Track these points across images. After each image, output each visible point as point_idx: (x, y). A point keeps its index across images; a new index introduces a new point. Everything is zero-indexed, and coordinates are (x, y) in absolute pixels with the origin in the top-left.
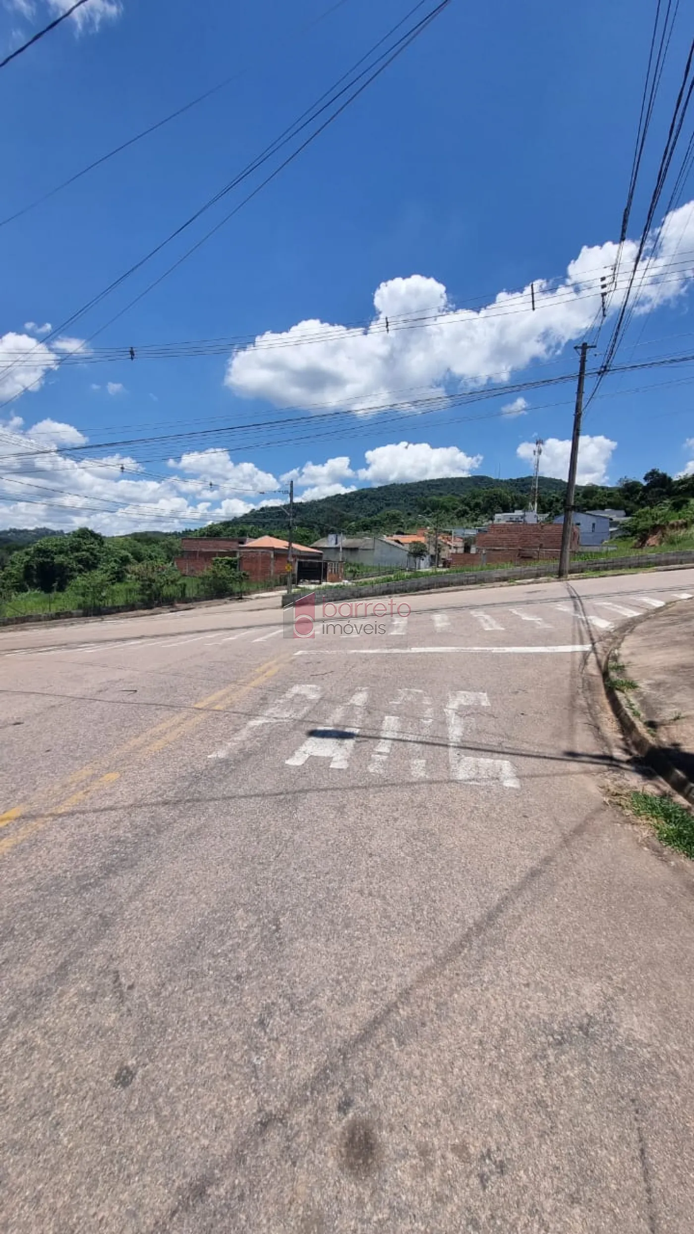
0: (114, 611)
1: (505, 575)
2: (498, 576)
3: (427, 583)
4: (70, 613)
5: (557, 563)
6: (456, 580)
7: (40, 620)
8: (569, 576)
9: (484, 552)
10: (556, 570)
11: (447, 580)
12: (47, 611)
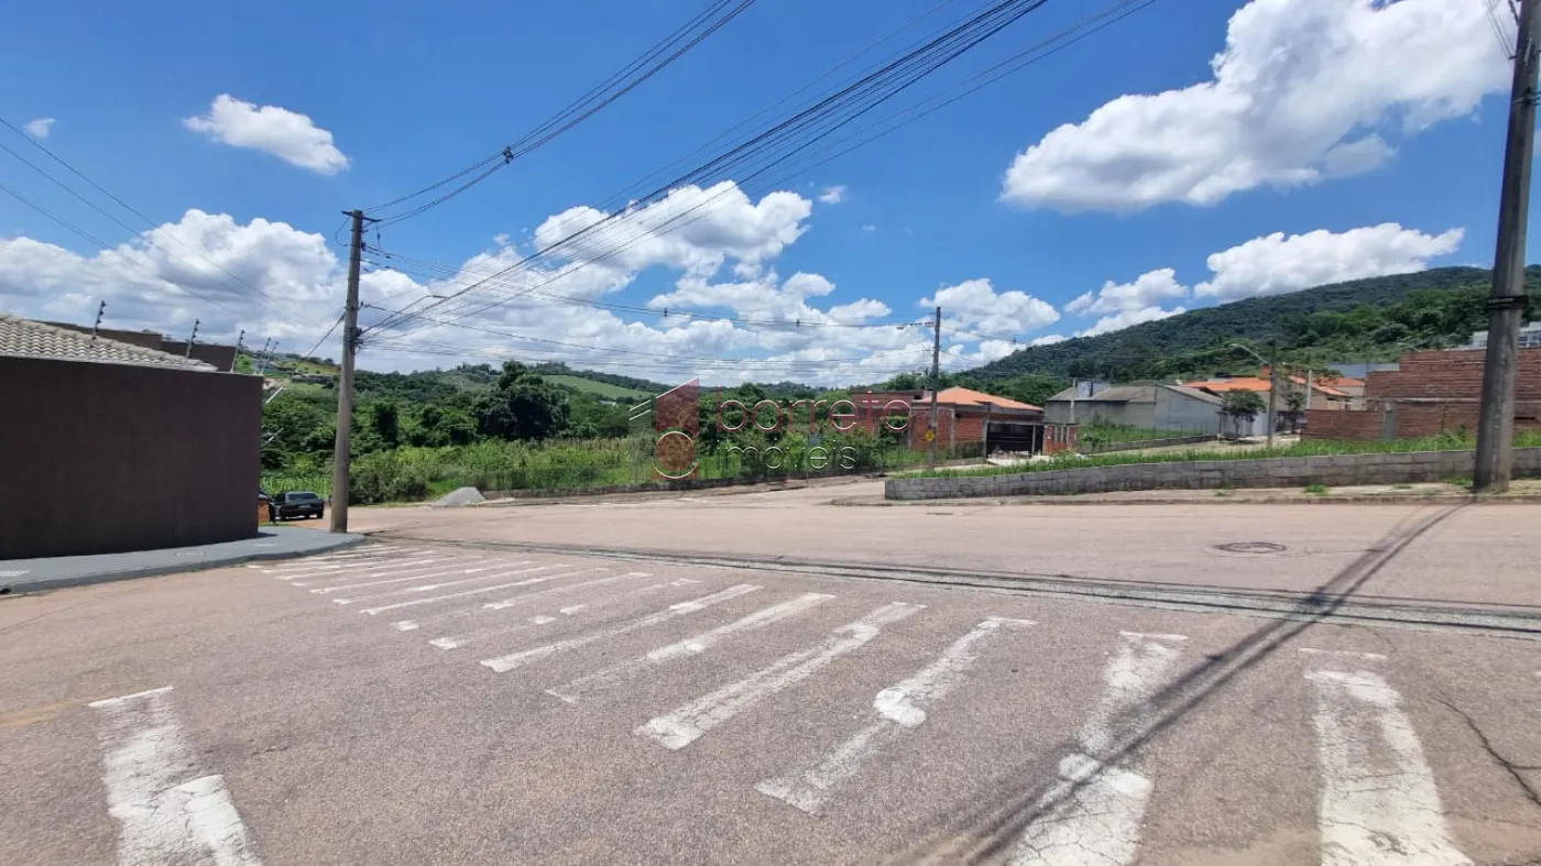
0: (705, 485)
1: (1308, 471)
2: (1286, 472)
3: (1104, 479)
4: (656, 485)
5: (1471, 445)
6: (1170, 477)
7: (625, 492)
8: (1517, 486)
9: (1388, 407)
10: (1470, 465)
11: (1148, 475)
12: (633, 481)
